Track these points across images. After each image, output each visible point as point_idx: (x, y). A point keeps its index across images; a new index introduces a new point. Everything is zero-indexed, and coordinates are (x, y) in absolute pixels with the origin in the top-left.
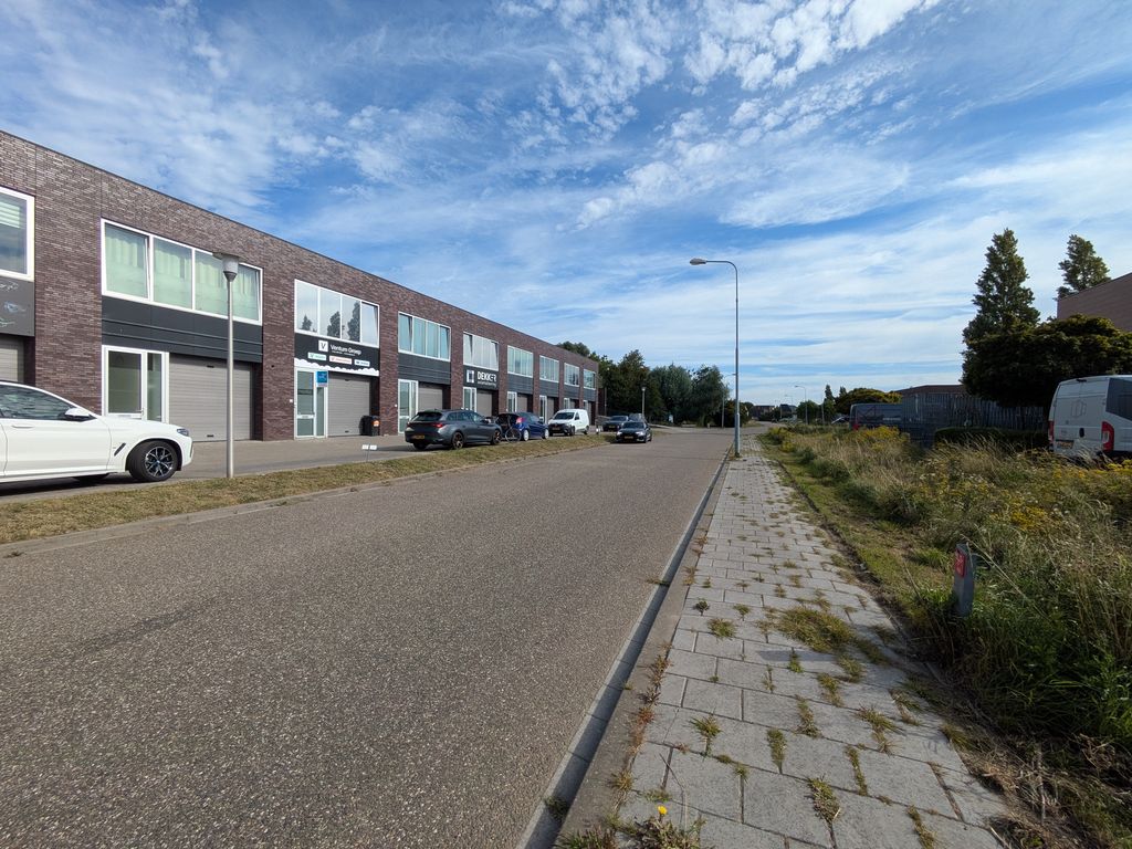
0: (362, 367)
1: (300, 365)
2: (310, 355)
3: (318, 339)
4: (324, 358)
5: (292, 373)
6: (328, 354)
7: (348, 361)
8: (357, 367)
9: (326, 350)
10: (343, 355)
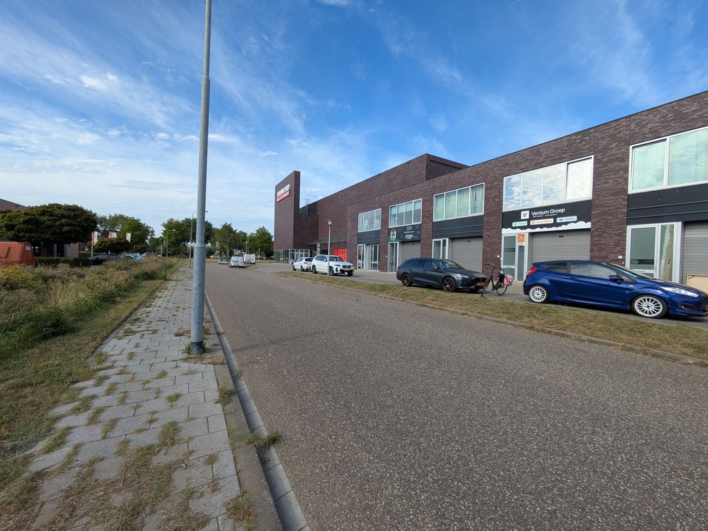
0: (566, 223)
1: (506, 232)
2: (514, 224)
3: (519, 211)
4: (525, 223)
5: (500, 239)
6: (528, 220)
7: (551, 221)
8: (560, 224)
9: (527, 217)
10: (544, 217)
